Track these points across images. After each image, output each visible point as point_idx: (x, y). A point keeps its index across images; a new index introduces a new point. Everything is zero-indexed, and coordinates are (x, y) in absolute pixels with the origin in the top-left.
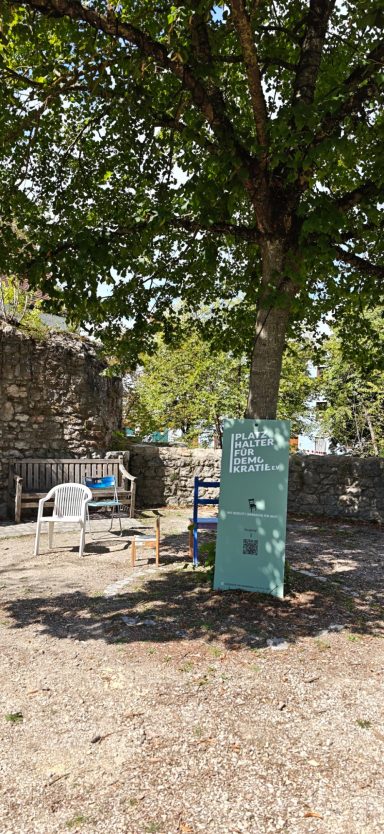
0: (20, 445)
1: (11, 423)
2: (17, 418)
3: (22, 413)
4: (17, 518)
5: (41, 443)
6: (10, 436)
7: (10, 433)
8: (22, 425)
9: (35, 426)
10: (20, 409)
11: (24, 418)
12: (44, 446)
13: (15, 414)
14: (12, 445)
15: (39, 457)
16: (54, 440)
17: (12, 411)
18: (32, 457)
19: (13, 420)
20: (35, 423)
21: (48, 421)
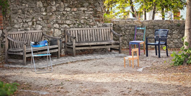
0: (68, 22)
1: (63, 12)
2: (66, 10)
3: (68, 7)
4: (75, 54)
5: (76, 21)
6: (63, 18)
7: (63, 17)
8: (68, 13)
9: (73, 13)
10: (66, 5)
11: (68, 9)
12: (78, 22)
13: (65, 8)
14: (65, 22)
15: (76, 27)
16: (81, 19)
17: (63, 7)
18: (73, 27)
19: (64, 10)
20: (73, 11)
21: (78, 10)
